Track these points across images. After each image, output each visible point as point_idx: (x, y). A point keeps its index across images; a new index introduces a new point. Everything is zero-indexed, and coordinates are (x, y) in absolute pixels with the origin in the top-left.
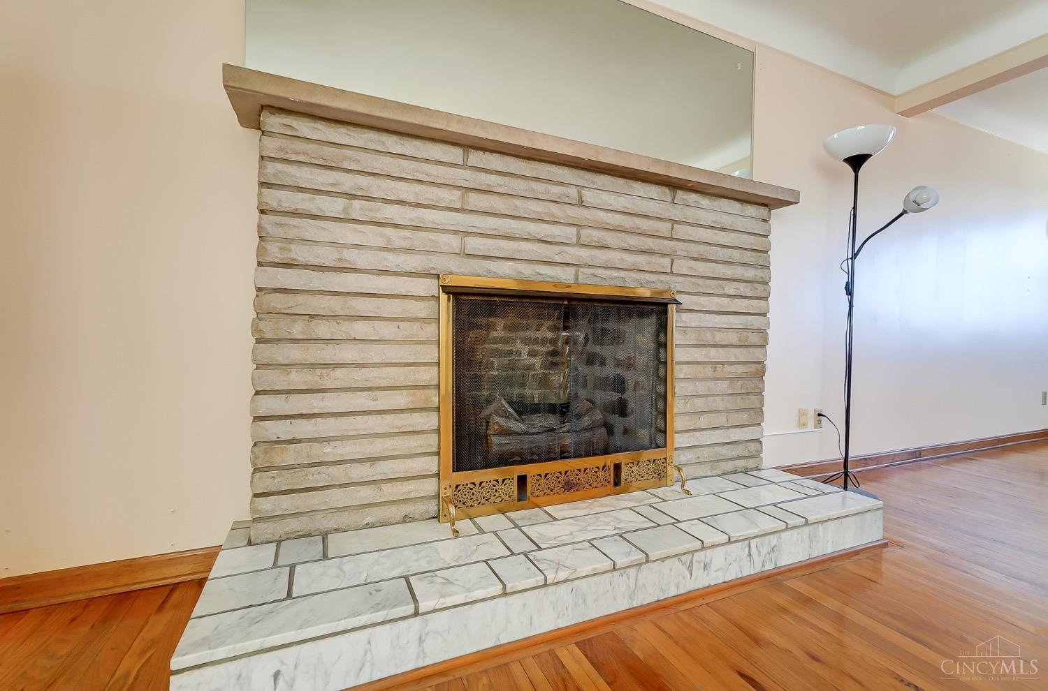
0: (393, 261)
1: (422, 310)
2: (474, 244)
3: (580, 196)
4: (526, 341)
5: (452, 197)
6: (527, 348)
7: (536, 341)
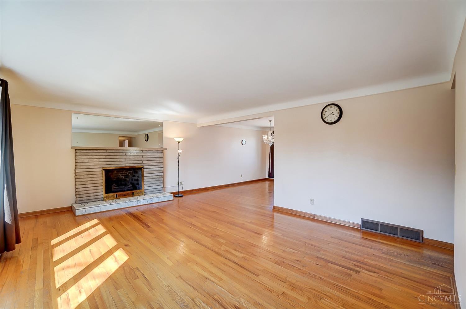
0: (96, 167)
1: (100, 173)
2: (107, 163)
3: (125, 154)
4: (121, 174)
5: (104, 157)
6: (121, 175)
7: (123, 173)
